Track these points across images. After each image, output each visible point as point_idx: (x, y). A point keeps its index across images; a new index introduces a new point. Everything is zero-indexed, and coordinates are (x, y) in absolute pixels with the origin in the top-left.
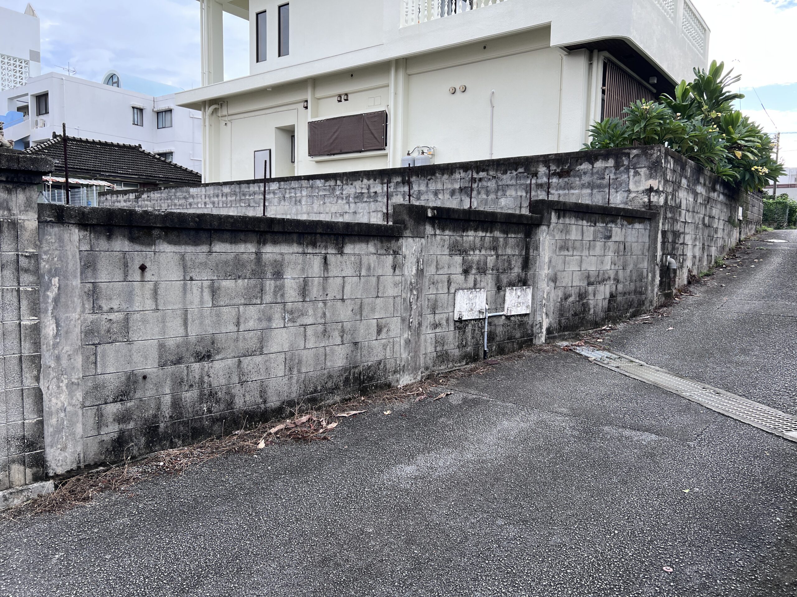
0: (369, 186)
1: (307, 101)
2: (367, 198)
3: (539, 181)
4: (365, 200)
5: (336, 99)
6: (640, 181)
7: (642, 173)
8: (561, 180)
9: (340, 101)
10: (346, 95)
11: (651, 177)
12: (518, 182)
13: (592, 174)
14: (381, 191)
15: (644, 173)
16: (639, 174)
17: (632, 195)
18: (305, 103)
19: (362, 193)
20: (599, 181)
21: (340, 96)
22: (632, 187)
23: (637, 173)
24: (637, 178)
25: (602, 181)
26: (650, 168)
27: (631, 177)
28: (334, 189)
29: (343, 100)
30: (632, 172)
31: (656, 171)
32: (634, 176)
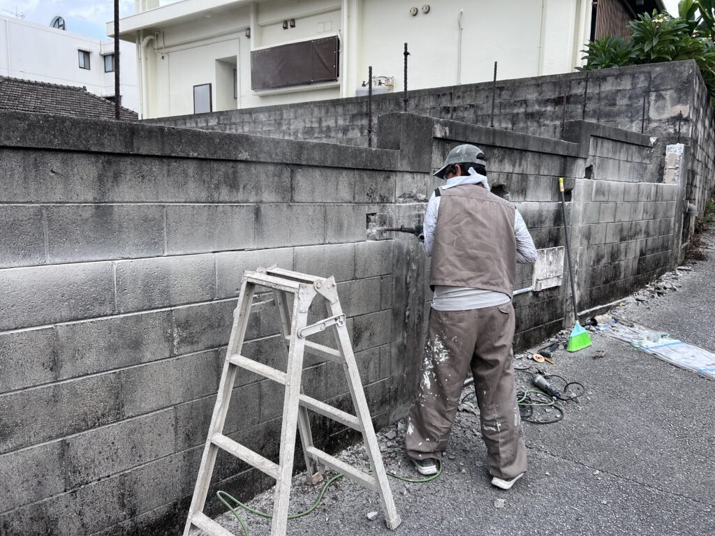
0: (320, 119)
1: (249, 29)
2: (319, 133)
3: (530, 110)
4: (316, 135)
5: (281, 26)
6: (664, 107)
7: (667, 97)
8: (557, 108)
9: (285, 28)
10: (293, 20)
11: (679, 101)
12: (503, 111)
13: (599, 99)
14: (334, 125)
15: (671, 97)
16: (664, 98)
17: (654, 125)
18: (248, 32)
19: (312, 128)
20: (608, 109)
21: (286, 22)
22: (653, 114)
23: (660, 97)
24: (660, 103)
25: (612, 108)
26: (678, 90)
27: (652, 103)
28: (280, 124)
29: (289, 26)
30: (653, 96)
31: (686, 94)
32: (656, 101)
